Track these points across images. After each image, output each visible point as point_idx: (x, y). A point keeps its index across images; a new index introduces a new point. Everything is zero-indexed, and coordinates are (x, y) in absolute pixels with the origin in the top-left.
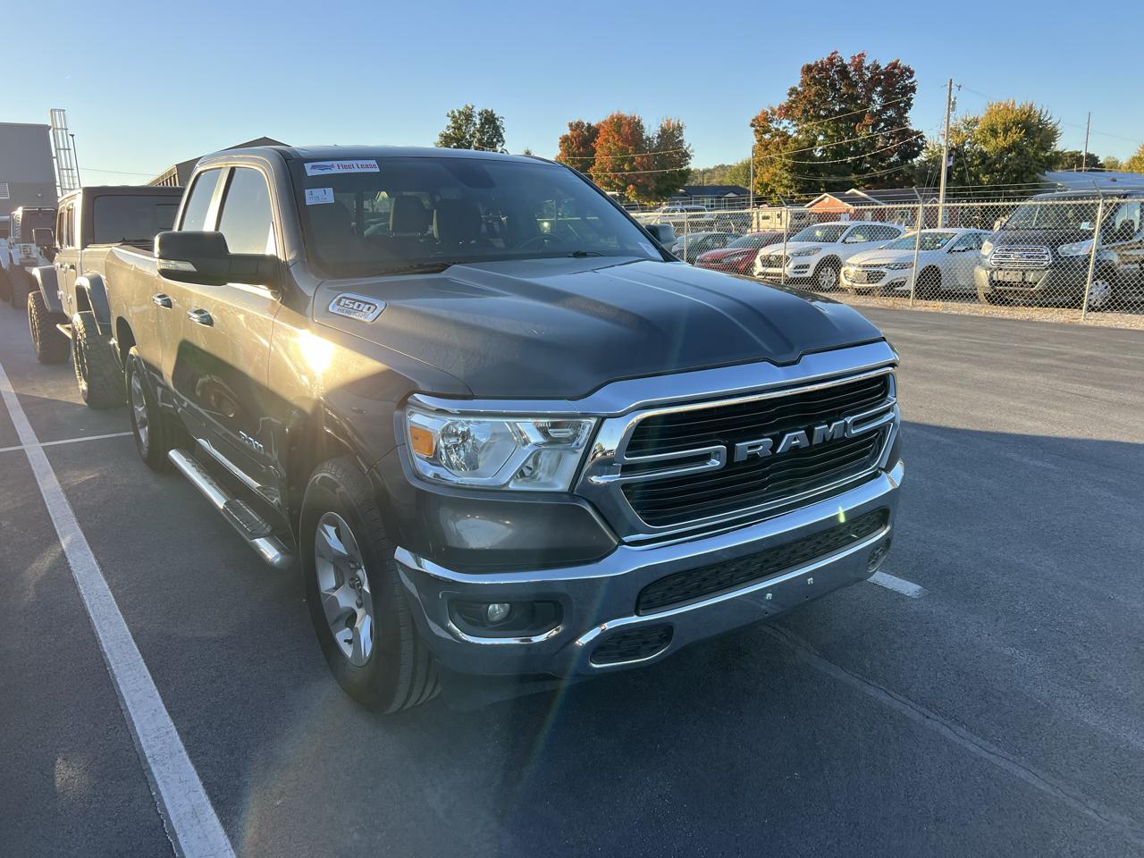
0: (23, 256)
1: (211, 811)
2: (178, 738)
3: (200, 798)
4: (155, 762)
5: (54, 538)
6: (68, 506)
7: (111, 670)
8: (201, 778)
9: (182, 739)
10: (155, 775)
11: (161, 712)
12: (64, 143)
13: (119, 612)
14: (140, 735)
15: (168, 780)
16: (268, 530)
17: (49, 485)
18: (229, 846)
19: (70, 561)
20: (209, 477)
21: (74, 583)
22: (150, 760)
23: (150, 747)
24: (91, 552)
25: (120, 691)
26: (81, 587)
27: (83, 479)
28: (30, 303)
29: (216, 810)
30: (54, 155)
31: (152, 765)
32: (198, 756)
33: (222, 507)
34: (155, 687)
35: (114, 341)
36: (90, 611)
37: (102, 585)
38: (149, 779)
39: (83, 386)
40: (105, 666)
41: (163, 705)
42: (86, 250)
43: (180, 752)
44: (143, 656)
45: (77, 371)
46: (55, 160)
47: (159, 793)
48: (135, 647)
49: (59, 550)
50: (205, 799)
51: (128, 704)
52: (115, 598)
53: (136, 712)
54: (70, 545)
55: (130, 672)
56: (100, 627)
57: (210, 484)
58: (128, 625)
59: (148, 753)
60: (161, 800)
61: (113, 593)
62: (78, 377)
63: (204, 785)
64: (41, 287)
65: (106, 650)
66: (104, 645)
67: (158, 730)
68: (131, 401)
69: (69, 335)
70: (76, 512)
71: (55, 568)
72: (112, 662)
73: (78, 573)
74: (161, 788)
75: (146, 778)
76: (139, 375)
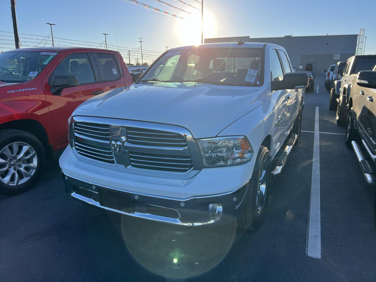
0: (336, 77)
1: (320, 238)
2: (320, 218)
3: (319, 234)
4: (311, 220)
5: (311, 158)
6: (319, 150)
7: (311, 194)
8: (321, 230)
9: (321, 219)
10: (310, 223)
11: (319, 210)
12: (362, 40)
13: (319, 181)
14: (311, 212)
15: (313, 226)
16: (372, 172)
17: (317, 143)
18: (321, 249)
19: (313, 164)
20: (361, 151)
21: (311, 170)
22: (310, 219)
23: (312, 216)
24: (319, 164)
25: (311, 200)
26: (313, 171)
27: (326, 144)
28: (331, 91)
29: (321, 239)
30: (357, 44)
31: (310, 220)
32: (323, 225)
33: (360, 161)
34: (320, 203)
35: (348, 105)
36: (312, 178)
37: (319, 173)
38: (308, 223)
39: (337, 118)
40: (310, 192)
41: (320, 208)
42: (351, 76)
43: (319, 221)
44: (320, 195)
45: (337, 113)
46: (357, 46)
47: (309, 227)
48: (320, 191)
49: (312, 161)
50: (320, 235)
51: (311, 204)
52: (320, 178)
53: (312, 207)
54: (315, 161)
55: (315, 197)
56: (313, 183)
57: (360, 154)
58: (320, 185)
59: (311, 217)
60: (309, 229)
61: (320, 176)
62: (337, 115)
63: (321, 232)
64: (336, 87)
65: (312, 189)
66: (312, 188)
67: (316, 213)
68: (348, 124)
69: (338, 102)
70: (320, 152)
71: (309, 165)
72: (312, 193)
73: (313, 168)
74: (310, 227)
75: (307, 223)
76: (351, 116)
